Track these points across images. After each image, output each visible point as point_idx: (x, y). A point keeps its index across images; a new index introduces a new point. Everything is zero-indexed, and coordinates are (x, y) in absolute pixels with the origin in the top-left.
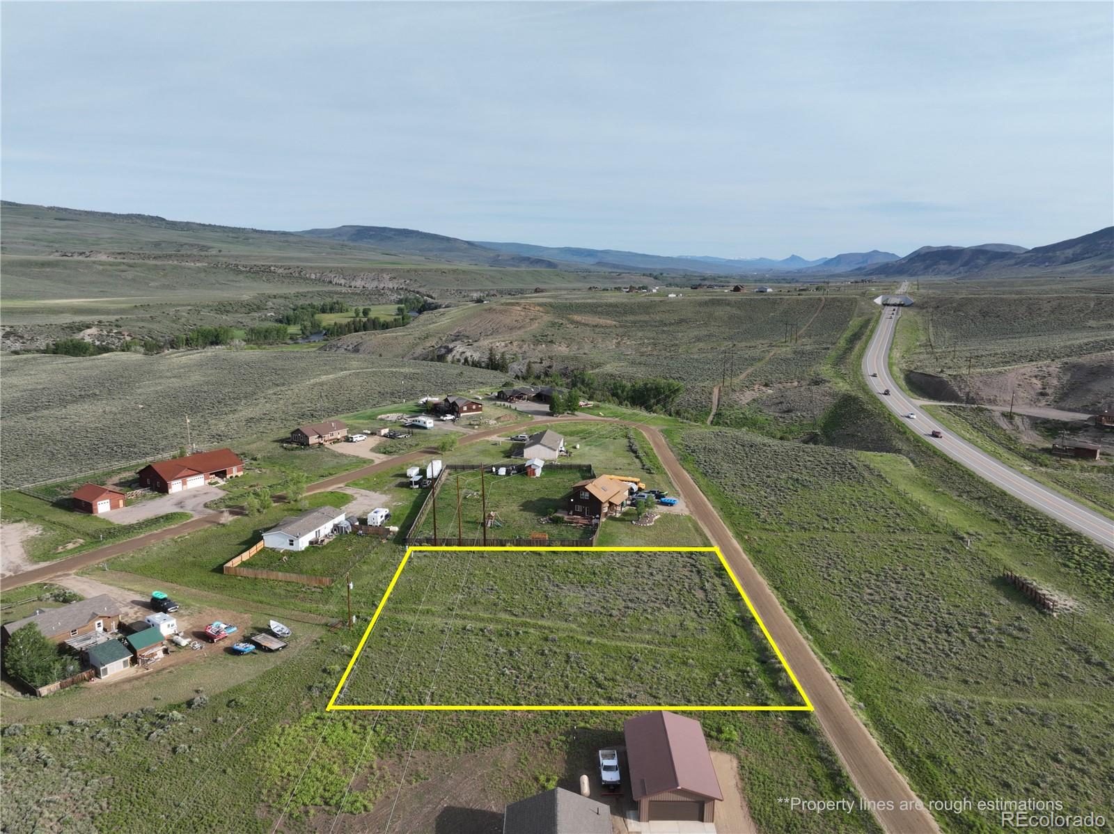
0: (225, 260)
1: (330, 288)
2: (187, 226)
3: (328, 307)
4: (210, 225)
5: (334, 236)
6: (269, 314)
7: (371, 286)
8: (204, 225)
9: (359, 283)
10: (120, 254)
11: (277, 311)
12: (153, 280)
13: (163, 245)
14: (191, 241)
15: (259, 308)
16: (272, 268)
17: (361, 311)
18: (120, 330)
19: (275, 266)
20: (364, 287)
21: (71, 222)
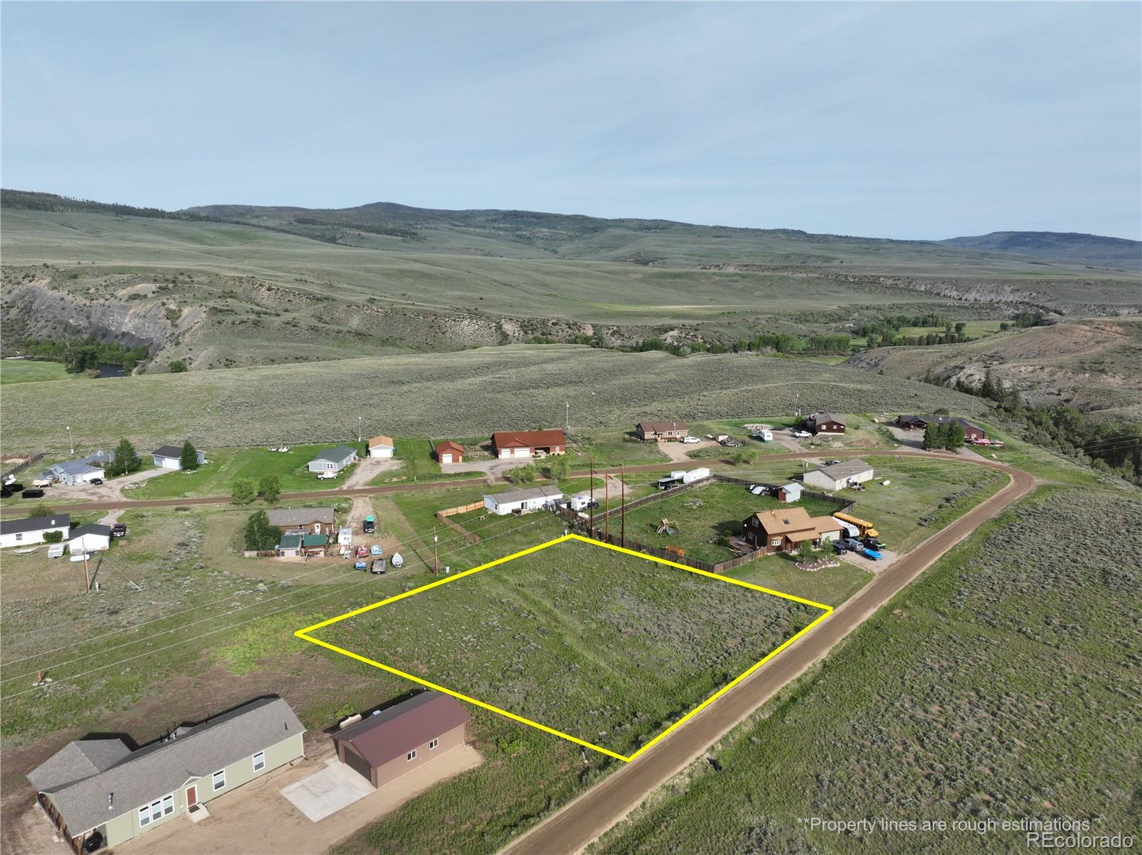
0: (837, 270)
1: (937, 301)
2: (824, 239)
3: (921, 320)
4: (847, 237)
5: (981, 244)
6: (848, 325)
7: (985, 299)
8: (841, 237)
9: (972, 296)
10: (745, 266)
11: (857, 321)
12: (758, 290)
13: (792, 257)
14: (818, 253)
15: (840, 319)
16: (882, 279)
17: (954, 325)
18: (696, 333)
19: (885, 277)
20: (976, 300)
21: (723, 239)
